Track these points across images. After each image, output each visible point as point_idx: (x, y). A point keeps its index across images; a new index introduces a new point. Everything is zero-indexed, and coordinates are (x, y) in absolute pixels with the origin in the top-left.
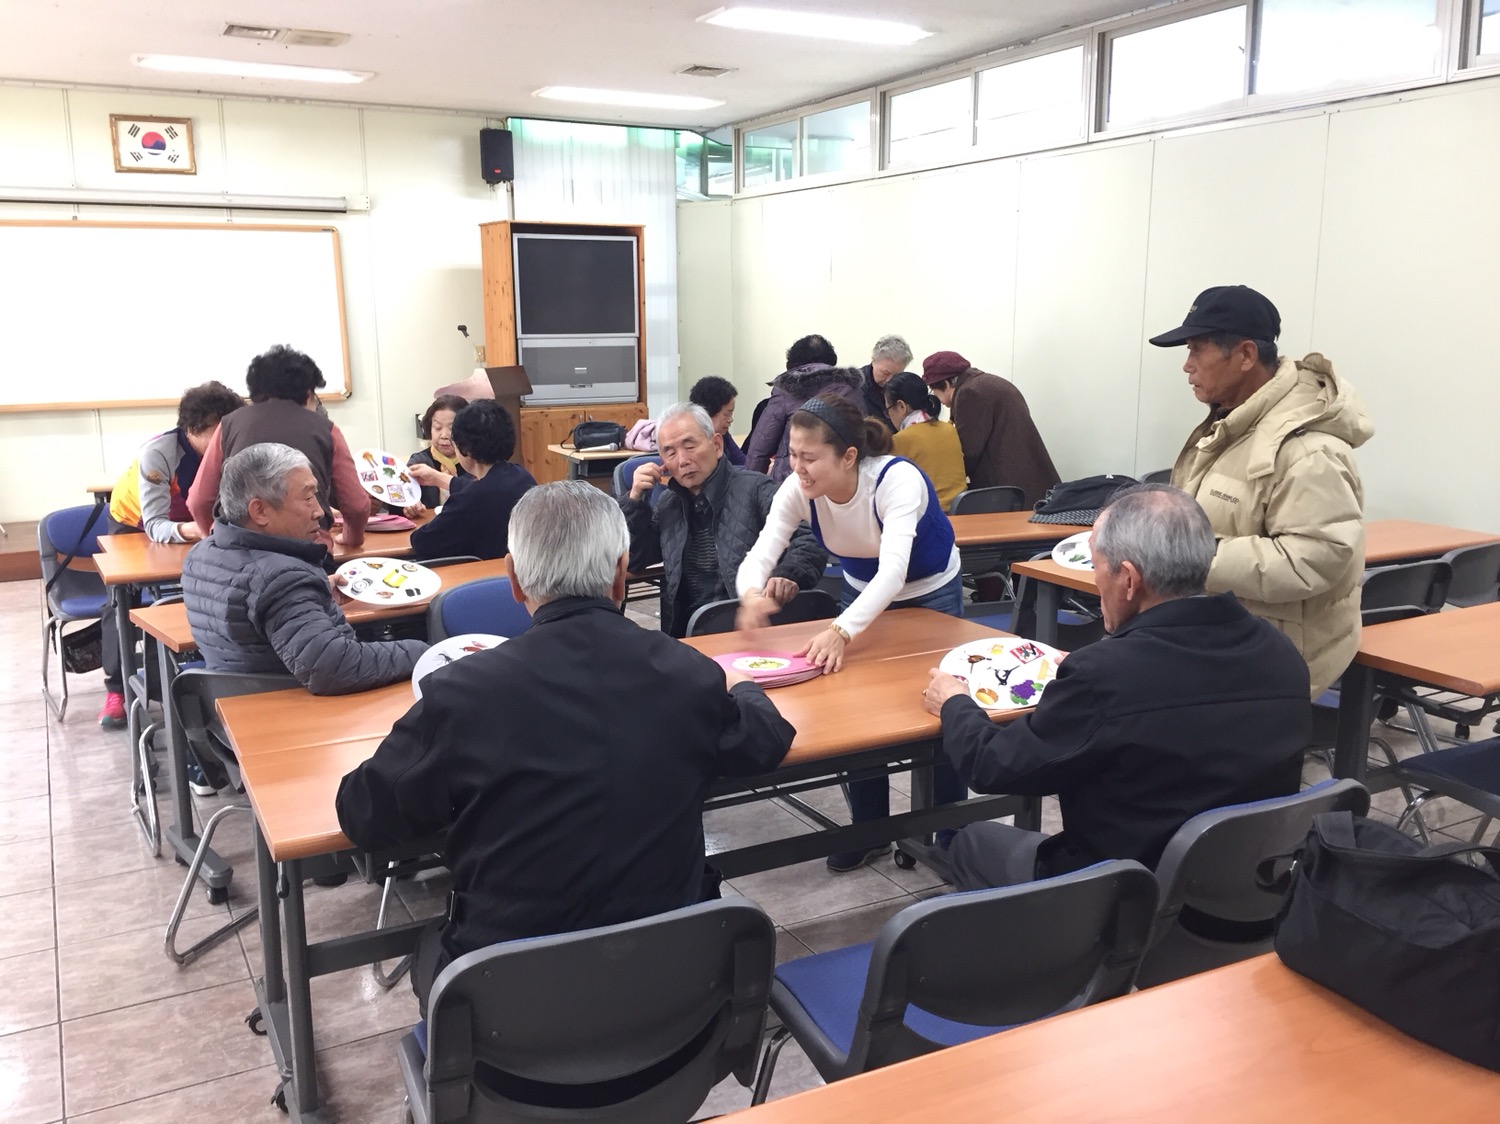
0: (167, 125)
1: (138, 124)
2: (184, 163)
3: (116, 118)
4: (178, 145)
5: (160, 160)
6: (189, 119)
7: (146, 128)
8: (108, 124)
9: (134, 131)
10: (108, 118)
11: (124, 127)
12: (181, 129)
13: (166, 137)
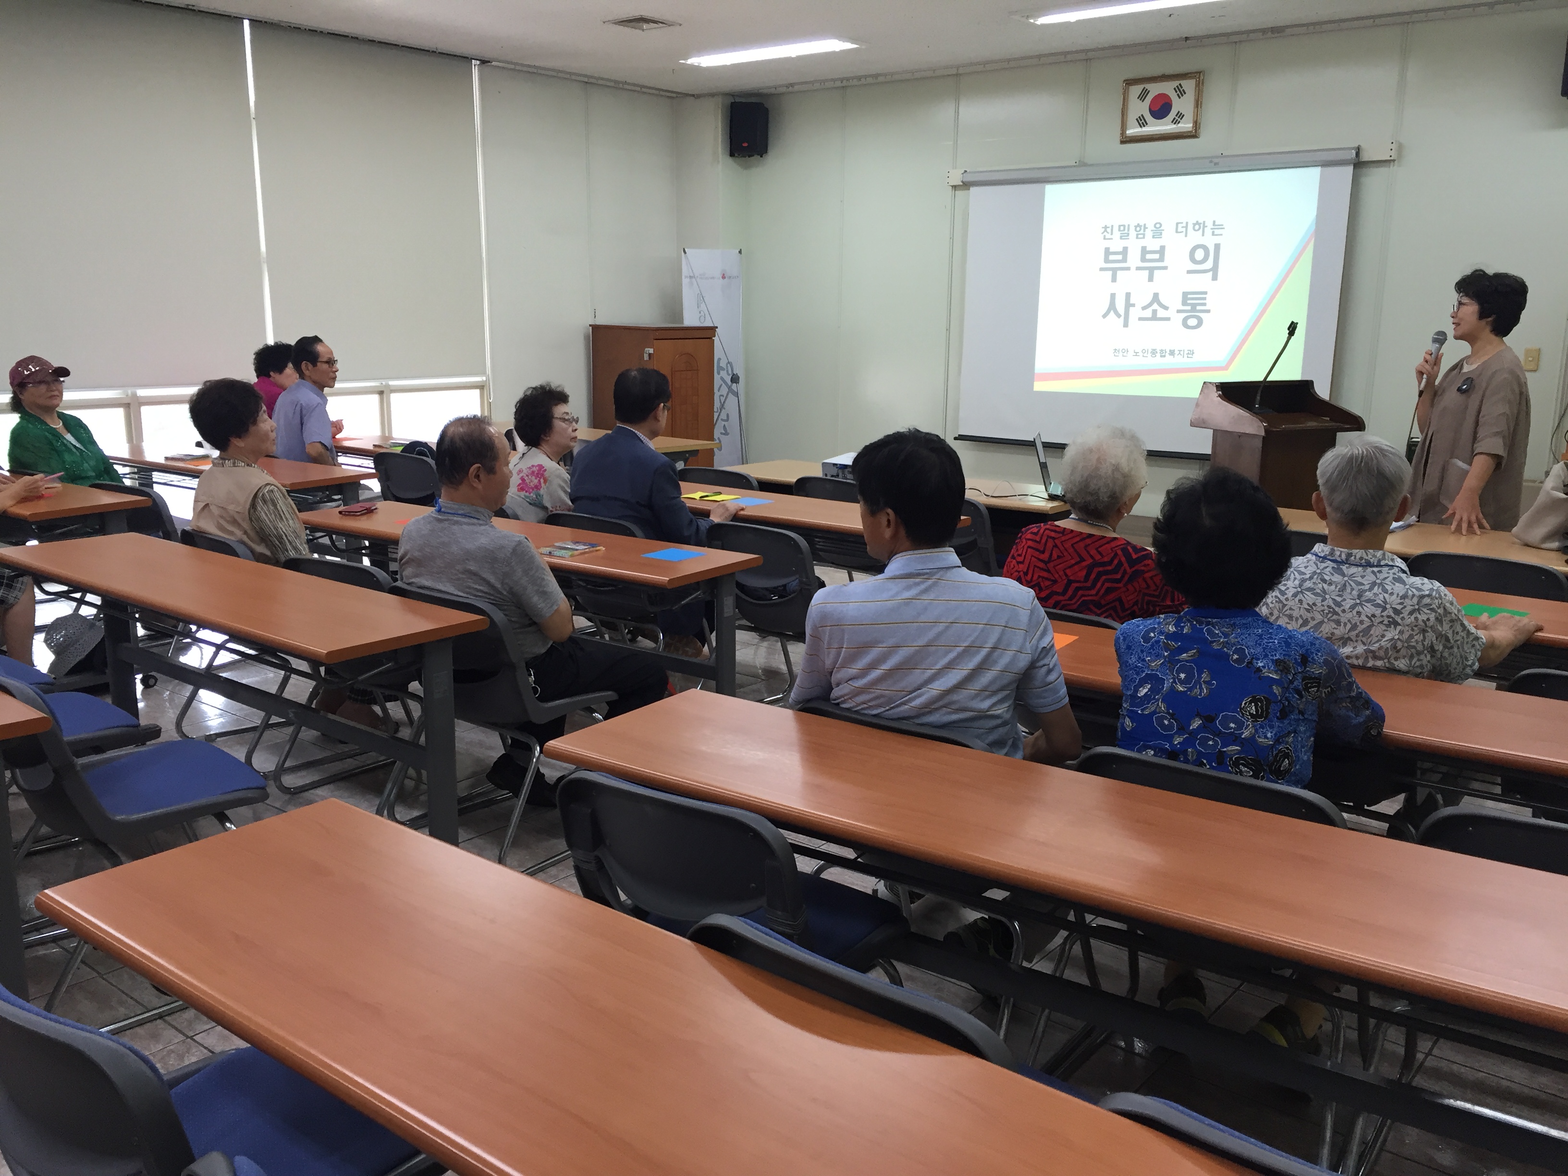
0: (1176, 83)
1: (1149, 86)
2: (1186, 125)
3: (1130, 82)
4: (1182, 105)
5: (1164, 126)
6: (1200, 73)
7: (1155, 89)
8: (1122, 91)
9: (1143, 96)
10: (1121, 85)
11: (1136, 90)
12: (1189, 85)
13: (1173, 96)
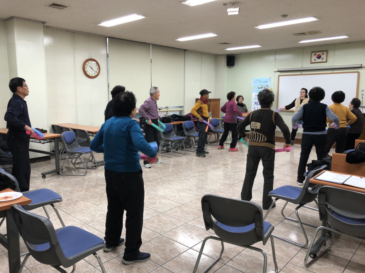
0: (322, 52)
2: (324, 60)
4: (324, 56)
5: (320, 60)
6: (327, 51)
9: (315, 55)
10: (310, 53)
12: (325, 53)
13: (322, 55)
